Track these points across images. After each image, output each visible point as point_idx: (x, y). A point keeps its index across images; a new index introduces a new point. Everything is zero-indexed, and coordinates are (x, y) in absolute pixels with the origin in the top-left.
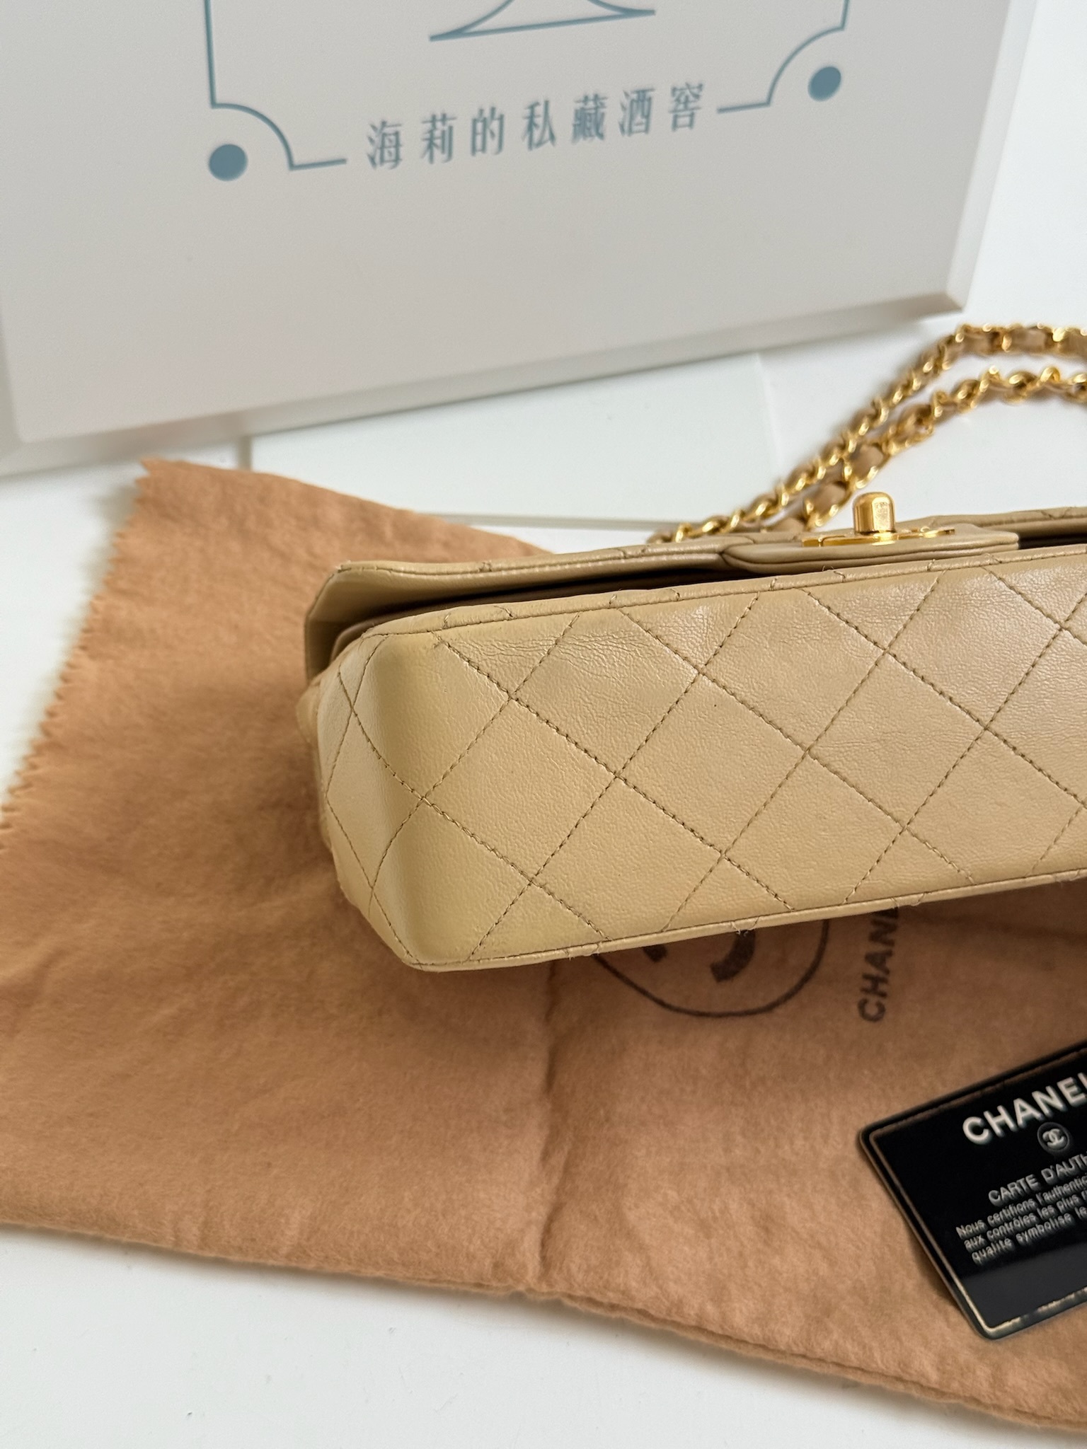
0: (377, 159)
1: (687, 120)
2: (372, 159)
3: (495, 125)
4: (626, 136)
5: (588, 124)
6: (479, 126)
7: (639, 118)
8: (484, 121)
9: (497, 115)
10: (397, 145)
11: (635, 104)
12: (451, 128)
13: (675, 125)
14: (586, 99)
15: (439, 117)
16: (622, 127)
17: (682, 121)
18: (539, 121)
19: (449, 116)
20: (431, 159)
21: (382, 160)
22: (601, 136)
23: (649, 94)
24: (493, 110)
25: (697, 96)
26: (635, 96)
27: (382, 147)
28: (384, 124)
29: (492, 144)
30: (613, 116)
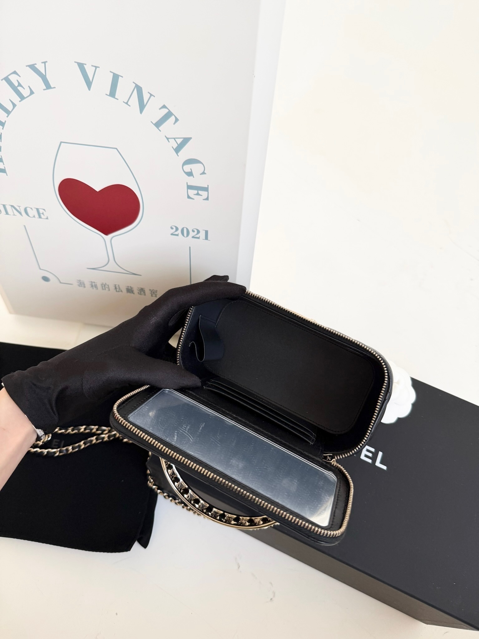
0: (80, 285)
1: (155, 296)
2: (79, 285)
3: (107, 286)
4: (140, 296)
5: (130, 291)
6: (103, 286)
7: (142, 293)
8: (104, 285)
9: (107, 284)
10: (84, 284)
11: (141, 290)
12: (96, 285)
13: (152, 296)
14: (128, 287)
15: (93, 281)
16: (139, 293)
17: (153, 295)
18: (117, 287)
19: (95, 282)
20: (93, 288)
21: (81, 286)
22: (134, 294)
23: (144, 289)
24: (106, 284)
25: (156, 292)
26: (140, 289)
27: (81, 284)
28: (80, 280)
29: (107, 289)
30: (136, 291)
